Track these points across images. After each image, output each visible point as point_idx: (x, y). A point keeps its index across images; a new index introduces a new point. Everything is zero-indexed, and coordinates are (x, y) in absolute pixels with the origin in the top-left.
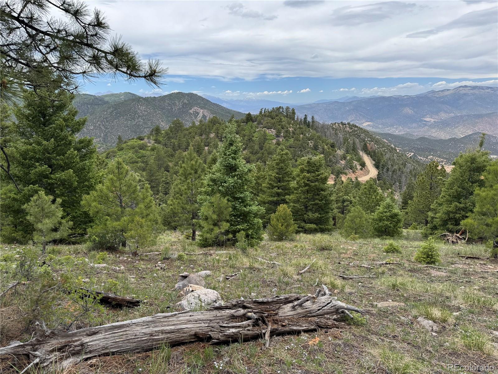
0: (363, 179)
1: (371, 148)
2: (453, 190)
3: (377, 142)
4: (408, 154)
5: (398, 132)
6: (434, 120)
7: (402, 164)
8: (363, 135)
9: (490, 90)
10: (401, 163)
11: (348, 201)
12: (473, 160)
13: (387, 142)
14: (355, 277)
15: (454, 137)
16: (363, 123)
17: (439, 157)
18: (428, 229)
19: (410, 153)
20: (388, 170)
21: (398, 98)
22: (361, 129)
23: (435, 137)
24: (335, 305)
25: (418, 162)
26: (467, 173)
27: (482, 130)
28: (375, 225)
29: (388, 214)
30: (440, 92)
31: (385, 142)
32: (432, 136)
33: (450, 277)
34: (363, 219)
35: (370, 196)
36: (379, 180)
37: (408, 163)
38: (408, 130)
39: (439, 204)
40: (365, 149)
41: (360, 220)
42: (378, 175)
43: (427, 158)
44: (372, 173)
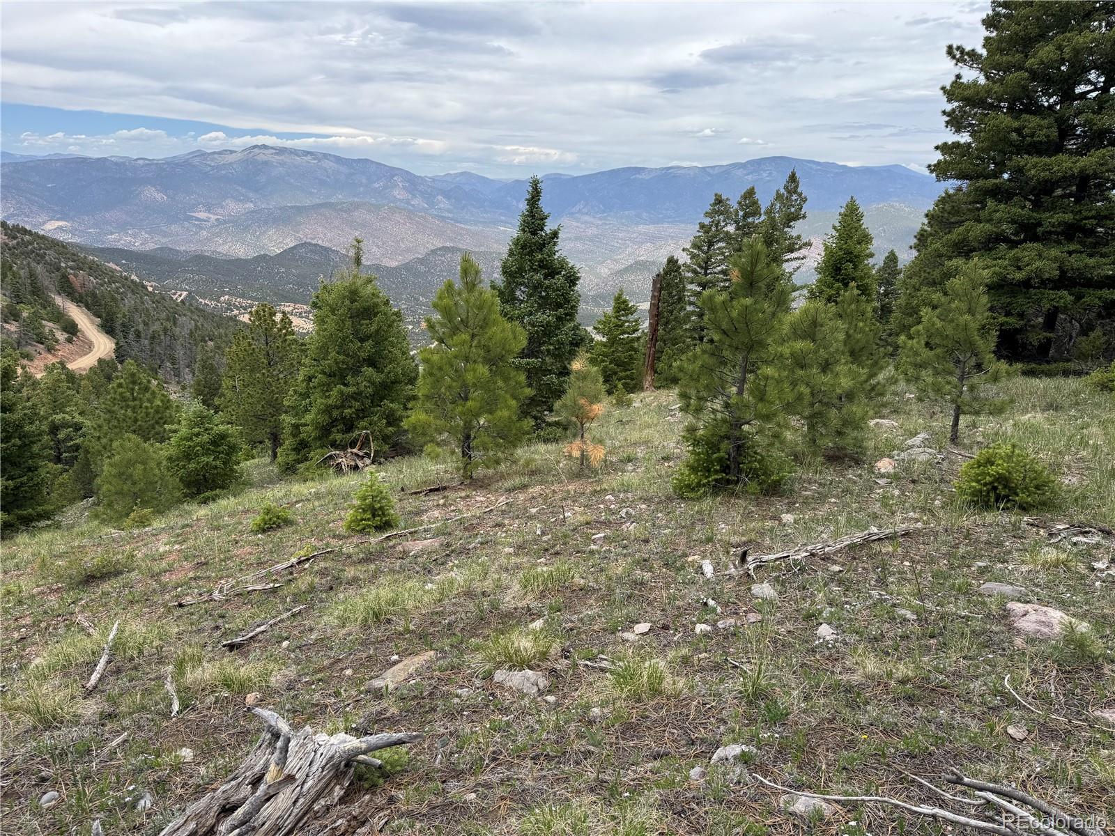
0: (82, 364)
1: (83, 285)
2: (328, 360)
3: (94, 269)
4: (174, 294)
5: (141, 244)
6: (217, 217)
7: (168, 319)
8: (51, 255)
9: (309, 157)
10: (164, 315)
11: (65, 425)
12: (353, 294)
13: (118, 268)
14: (259, 630)
15: (262, 253)
16: (44, 223)
17: (243, 296)
18: (289, 452)
19: (179, 293)
20: (138, 335)
21: (123, 164)
22: (43, 237)
23: (226, 255)
24: (332, 757)
25: (201, 311)
26: (348, 323)
27: (312, 239)
28: (177, 471)
29: (206, 438)
30: (216, 156)
31: (113, 271)
32: (219, 253)
33: (448, 545)
34: (153, 464)
35: (137, 403)
36: (121, 362)
37: (180, 315)
38: (164, 240)
39: (300, 394)
40: (67, 289)
41: (145, 469)
42: (116, 351)
43: (218, 301)
44: (99, 348)
